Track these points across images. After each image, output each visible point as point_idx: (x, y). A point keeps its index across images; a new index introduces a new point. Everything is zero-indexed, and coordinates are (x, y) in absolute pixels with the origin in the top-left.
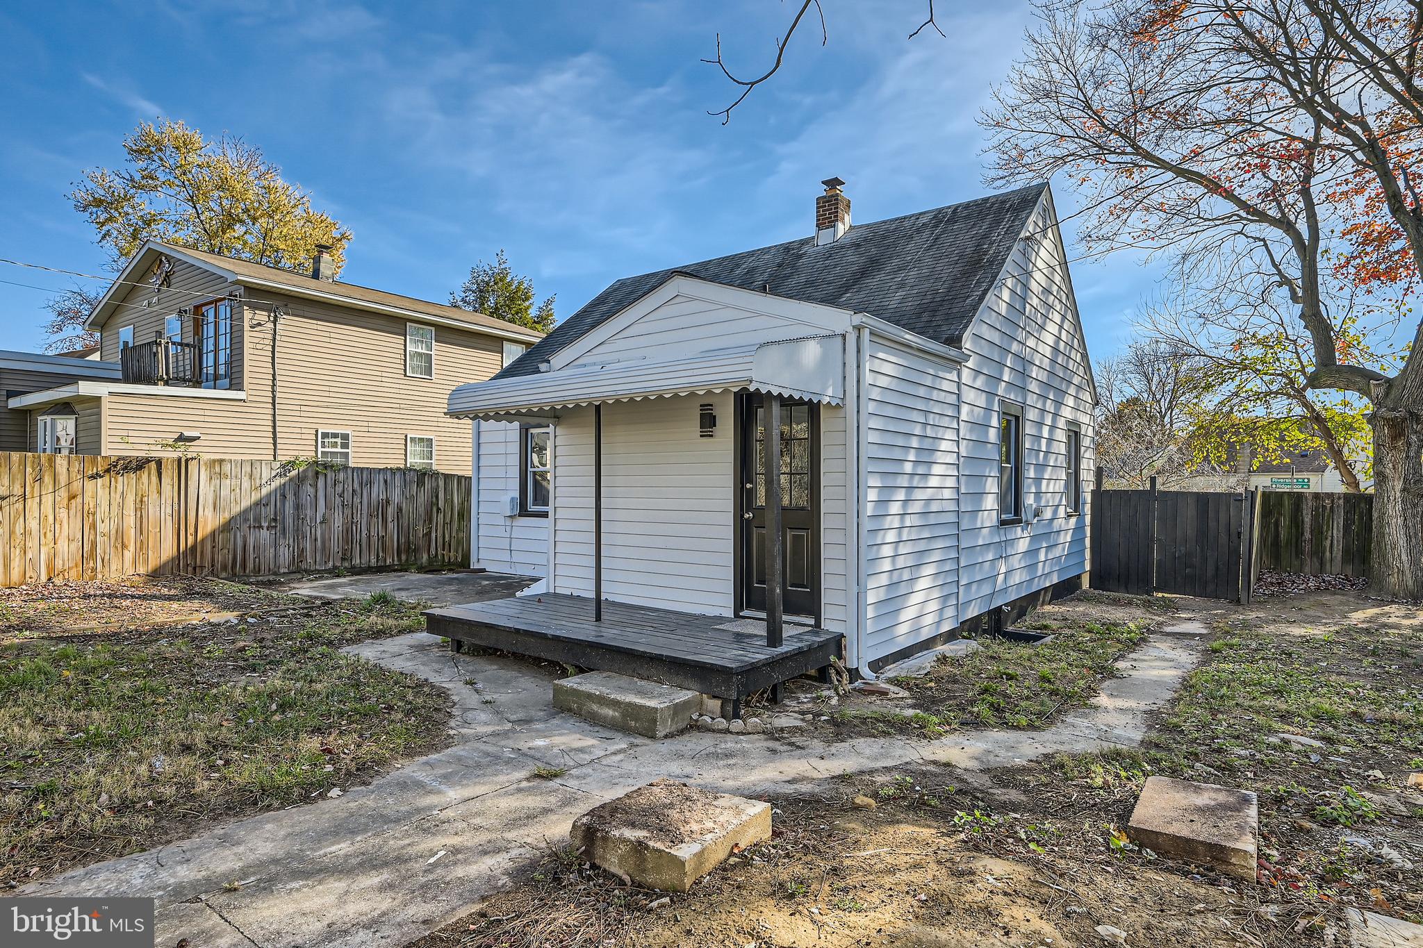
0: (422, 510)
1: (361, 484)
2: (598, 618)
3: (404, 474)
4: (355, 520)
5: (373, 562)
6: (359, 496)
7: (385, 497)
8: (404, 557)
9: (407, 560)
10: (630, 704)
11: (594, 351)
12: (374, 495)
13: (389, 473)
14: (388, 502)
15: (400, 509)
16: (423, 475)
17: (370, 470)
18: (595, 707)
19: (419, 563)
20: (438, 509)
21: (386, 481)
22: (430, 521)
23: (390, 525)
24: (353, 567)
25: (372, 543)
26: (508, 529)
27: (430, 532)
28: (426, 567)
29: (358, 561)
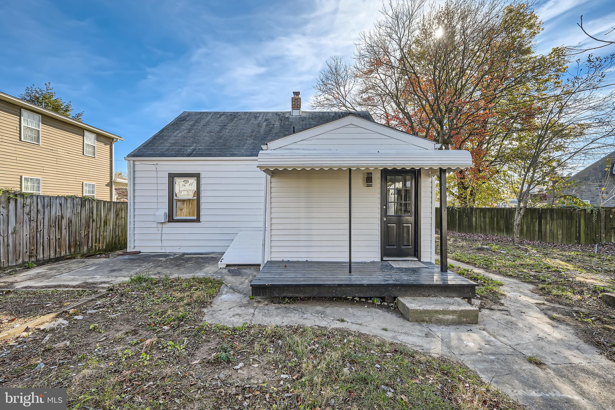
0: (83, 221)
1: (44, 206)
2: (350, 272)
3: (73, 199)
4: (39, 230)
5: (52, 256)
6: (42, 214)
7: (60, 214)
8: (73, 250)
9: (75, 251)
10: (462, 311)
11: (298, 143)
12: (53, 213)
13: (63, 199)
14: (62, 217)
15: (70, 221)
16: (84, 201)
17: (50, 198)
18: (441, 316)
19: (82, 252)
20: (93, 220)
21: (61, 204)
22: (89, 227)
23: (64, 231)
24: (38, 260)
25: (51, 243)
26: (160, 229)
27: (89, 233)
28: (85, 254)
29: (42, 256)
